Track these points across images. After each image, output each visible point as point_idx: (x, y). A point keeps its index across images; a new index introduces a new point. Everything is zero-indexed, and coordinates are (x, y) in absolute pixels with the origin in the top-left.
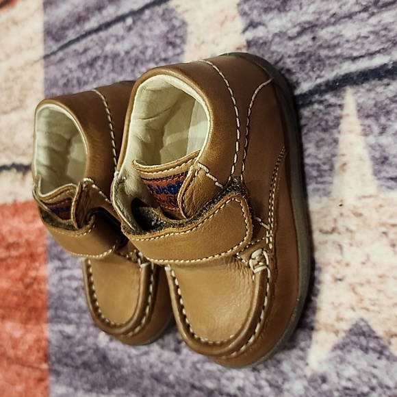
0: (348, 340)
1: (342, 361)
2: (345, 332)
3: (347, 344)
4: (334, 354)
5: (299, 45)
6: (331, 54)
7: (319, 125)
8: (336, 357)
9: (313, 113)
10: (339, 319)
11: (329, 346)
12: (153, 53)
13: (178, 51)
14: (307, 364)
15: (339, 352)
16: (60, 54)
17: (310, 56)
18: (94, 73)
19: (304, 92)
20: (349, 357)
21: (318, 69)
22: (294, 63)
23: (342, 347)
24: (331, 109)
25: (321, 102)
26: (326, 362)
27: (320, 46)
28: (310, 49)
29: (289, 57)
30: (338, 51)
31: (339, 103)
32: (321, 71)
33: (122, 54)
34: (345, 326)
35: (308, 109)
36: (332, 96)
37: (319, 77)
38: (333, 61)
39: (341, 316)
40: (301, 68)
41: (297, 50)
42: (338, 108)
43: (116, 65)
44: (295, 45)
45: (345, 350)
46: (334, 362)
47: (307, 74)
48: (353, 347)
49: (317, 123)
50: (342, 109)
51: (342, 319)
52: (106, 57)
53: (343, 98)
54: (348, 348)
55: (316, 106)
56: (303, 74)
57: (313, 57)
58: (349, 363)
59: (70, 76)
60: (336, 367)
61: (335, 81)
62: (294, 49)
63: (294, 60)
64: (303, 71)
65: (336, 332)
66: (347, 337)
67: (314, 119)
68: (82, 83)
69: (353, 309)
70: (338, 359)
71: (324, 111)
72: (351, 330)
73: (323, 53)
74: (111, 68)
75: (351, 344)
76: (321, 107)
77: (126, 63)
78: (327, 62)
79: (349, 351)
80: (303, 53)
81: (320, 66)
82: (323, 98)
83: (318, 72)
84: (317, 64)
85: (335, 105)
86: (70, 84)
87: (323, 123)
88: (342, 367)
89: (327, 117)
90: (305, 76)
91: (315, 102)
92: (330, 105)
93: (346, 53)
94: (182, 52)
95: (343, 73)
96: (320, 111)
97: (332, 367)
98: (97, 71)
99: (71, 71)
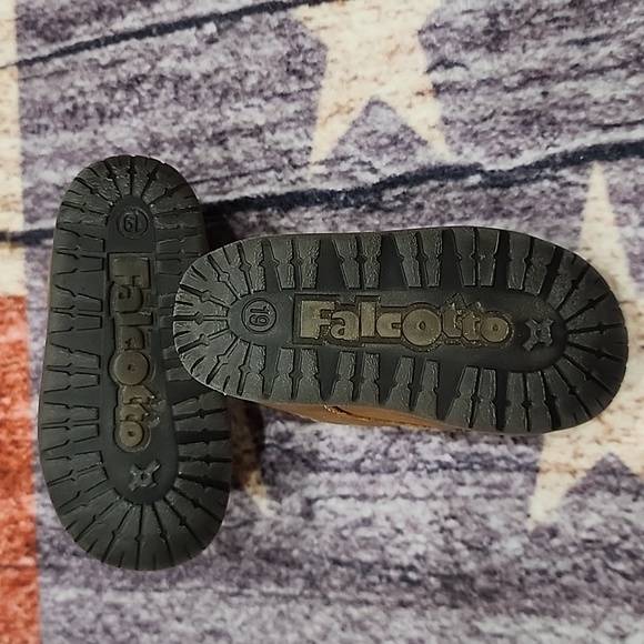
0: (591, 481)
1: (582, 507)
2: (586, 471)
3: (590, 486)
4: (570, 500)
5: (521, 99)
6: (571, 117)
7: (551, 208)
8: (572, 503)
9: (543, 192)
10: (577, 455)
11: (562, 490)
12: (260, 83)
13: (309, 85)
14: (529, 516)
15: (577, 497)
16: (58, 63)
17: (538, 117)
18: (136, 101)
19: (528, 163)
20: (591, 502)
21: (552, 135)
22: (512, 123)
23: (582, 490)
24: (571, 189)
25: (554, 179)
26: (557, 511)
27: (555, 105)
28: (539, 108)
29: (505, 114)
30: (582, 115)
31: (582, 181)
32: (555, 139)
33: (196, 76)
34: (587, 463)
35: (534, 186)
36: (572, 173)
37: (552, 145)
38: (574, 127)
39: (580, 452)
40: (523, 132)
41: (517, 106)
42: (580, 189)
43: (181, 93)
44: (515, 99)
45: (586, 494)
46: (570, 510)
47: (533, 139)
48: (598, 489)
49: (548, 206)
50: (586, 191)
51: (582, 456)
52: (162, 78)
53: (588, 177)
54: (591, 490)
55: (546, 184)
56: (527, 139)
57: (543, 119)
58: (592, 509)
59: (80, 101)
60: (572, 516)
61: (577, 153)
62: (513, 104)
63: (514, 118)
64: (528, 135)
65: (573, 473)
66: (589, 477)
67: (544, 199)
68: (109, 113)
69: (598, 442)
70: (575, 506)
71: (560, 191)
72: (594, 468)
73: (560, 115)
74: (172, 96)
75: (595, 486)
76: (555, 185)
77: (204, 91)
78: (565, 128)
79: (592, 495)
80: (527, 112)
81: (554, 131)
82: (558, 174)
83: (551, 139)
84: (550, 127)
85: (576, 185)
86: (80, 114)
87: (558, 207)
88: (582, 515)
89: (562, 199)
90: (530, 143)
91: (546, 177)
92: (569, 184)
93: (594, 118)
94: (318, 88)
95: (589, 145)
96: (554, 190)
97: (567, 517)
98: (140, 97)
99: (82, 92)
